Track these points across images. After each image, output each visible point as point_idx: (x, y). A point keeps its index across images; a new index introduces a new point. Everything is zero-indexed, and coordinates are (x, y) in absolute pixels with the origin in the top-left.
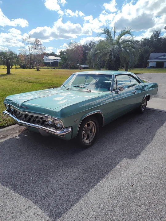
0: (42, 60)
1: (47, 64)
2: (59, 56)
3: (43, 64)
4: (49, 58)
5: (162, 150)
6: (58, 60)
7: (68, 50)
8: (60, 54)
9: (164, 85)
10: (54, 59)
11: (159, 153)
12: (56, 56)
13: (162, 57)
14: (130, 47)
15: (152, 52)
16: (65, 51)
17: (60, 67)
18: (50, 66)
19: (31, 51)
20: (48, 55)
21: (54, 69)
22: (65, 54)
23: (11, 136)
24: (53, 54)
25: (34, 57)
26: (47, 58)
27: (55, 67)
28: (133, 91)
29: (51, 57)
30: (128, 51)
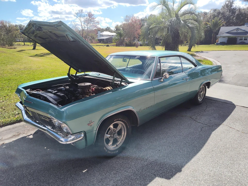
0: (95, 37)
1: (101, 41)
2: (114, 32)
3: (96, 40)
4: (103, 34)
5: (216, 165)
6: (113, 36)
7: (124, 24)
8: (115, 29)
9: (234, 66)
10: (108, 35)
11: (211, 169)
12: (111, 31)
13: (235, 31)
14: (192, 20)
15: (223, 26)
16: (121, 25)
17: (115, 44)
18: (104, 43)
19: (83, 26)
20: (103, 30)
21: (108, 46)
22: (121, 29)
23: (26, 134)
24: (108, 29)
25: (86, 32)
26: (101, 34)
27: (109, 44)
28: (184, 77)
29: (105, 33)
30: (189, 24)
